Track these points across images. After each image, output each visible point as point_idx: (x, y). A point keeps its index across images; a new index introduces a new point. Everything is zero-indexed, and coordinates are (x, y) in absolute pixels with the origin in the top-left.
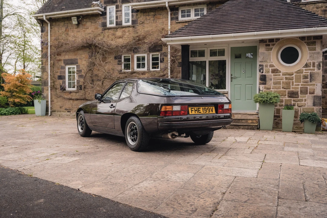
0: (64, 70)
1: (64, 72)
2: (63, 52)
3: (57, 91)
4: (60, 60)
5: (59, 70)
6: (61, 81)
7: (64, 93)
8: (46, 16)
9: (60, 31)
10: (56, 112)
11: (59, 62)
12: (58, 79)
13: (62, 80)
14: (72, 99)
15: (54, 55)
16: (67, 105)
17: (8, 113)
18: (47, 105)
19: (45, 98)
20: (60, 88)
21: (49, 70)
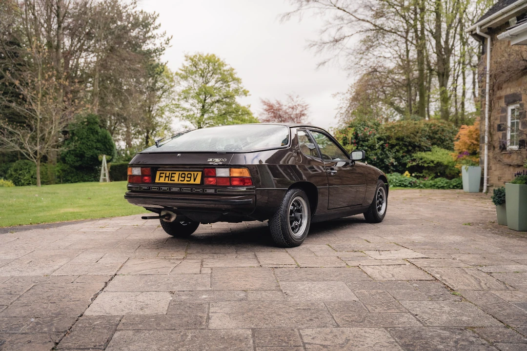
0: (505, 114)
1: (505, 118)
2: (505, 82)
3: (496, 149)
4: (500, 98)
5: (499, 115)
6: (500, 134)
7: (504, 155)
8: (481, 27)
9: (502, 48)
11: (500, 101)
12: (498, 131)
13: (502, 132)
14: (512, 164)
15: (493, 90)
16: (506, 176)
17: (449, 186)
18: (483, 174)
19: (482, 162)
20: (499, 146)
21: (487, 116)
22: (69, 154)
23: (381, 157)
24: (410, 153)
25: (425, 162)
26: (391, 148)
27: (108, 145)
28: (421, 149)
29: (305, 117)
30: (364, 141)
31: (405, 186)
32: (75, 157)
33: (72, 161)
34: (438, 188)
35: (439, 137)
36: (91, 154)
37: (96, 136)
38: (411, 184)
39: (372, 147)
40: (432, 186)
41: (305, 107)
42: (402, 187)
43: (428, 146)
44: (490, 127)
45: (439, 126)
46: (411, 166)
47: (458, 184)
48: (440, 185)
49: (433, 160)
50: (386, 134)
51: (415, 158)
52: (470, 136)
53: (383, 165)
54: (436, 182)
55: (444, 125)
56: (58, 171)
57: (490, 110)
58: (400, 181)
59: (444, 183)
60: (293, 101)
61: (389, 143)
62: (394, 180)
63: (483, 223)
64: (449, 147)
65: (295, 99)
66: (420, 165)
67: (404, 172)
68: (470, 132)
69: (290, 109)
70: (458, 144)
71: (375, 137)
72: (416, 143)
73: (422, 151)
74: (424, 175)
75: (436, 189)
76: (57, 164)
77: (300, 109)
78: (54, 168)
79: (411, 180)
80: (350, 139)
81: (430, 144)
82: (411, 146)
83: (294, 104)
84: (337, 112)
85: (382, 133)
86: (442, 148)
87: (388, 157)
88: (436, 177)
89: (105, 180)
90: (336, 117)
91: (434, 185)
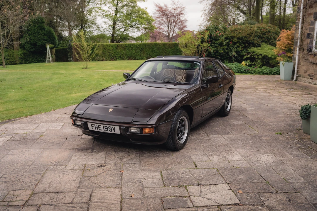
0: (313, 26)
1: (313, 29)
2: (315, 3)
3: (305, 51)
4: (310, 14)
5: (309, 27)
6: (308, 41)
7: (310, 56)
10: (301, 78)
11: (310, 16)
12: (307, 38)
13: (310, 39)
14: (315, 63)
15: (306, 8)
16: (310, 70)
17: (271, 72)
18: (294, 68)
19: (295, 60)
20: (307, 49)
21: (300, 27)
22: (26, 43)
23: (226, 51)
24: (247, 48)
25: (256, 54)
26: (234, 45)
27: (52, 38)
28: (254, 45)
29: (183, 15)
30: (216, 40)
31: (242, 72)
32: (30, 45)
33: (29, 48)
34: (264, 74)
35: (267, 36)
36: (41, 43)
37: (44, 31)
38: (246, 71)
39: (221, 44)
40: (259, 73)
41: (183, 9)
42: (240, 73)
43: (259, 43)
44: (302, 34)
45: (267, 29)
46: (246, 58)
47: (277, 71)
48: (265, 72)
49: (262, 53)
50: (231, 35)
51: (250, 51)
52: (288, 38)
53: (228, 56)
54: (263, 70)
55: (271, 28)
56: (20, 54)
57: (303, 23)
58: (238, 69)
59: (268, 70)
60: (175, 4)
61: (232, 41)
62: (235, 68)
63: (291, 131)
64: (273, 43)
65: (176, 3)
66: (253, 56)
67: (242, 62)
68: (288, 35)
69: (173, 10)
70: (279, 44)
71: (223, 37)
72: (251, 41)
73: (255, 47)
74: (254, 64)
75: (262, 74)
76: (20, 50)
77: (179, 10)
78: (18, 53)
79: (246, 68)
80: (206, 39)
81: (260, 42)
82: (248, 43)
83: (176, 7)
84: (203, 13)
85: (228, 35)
86: (268, 44)
87: (232, 51)
88: (263, 65)
89: (49, 62)
90: (202, 16)
91: (261, 72)
